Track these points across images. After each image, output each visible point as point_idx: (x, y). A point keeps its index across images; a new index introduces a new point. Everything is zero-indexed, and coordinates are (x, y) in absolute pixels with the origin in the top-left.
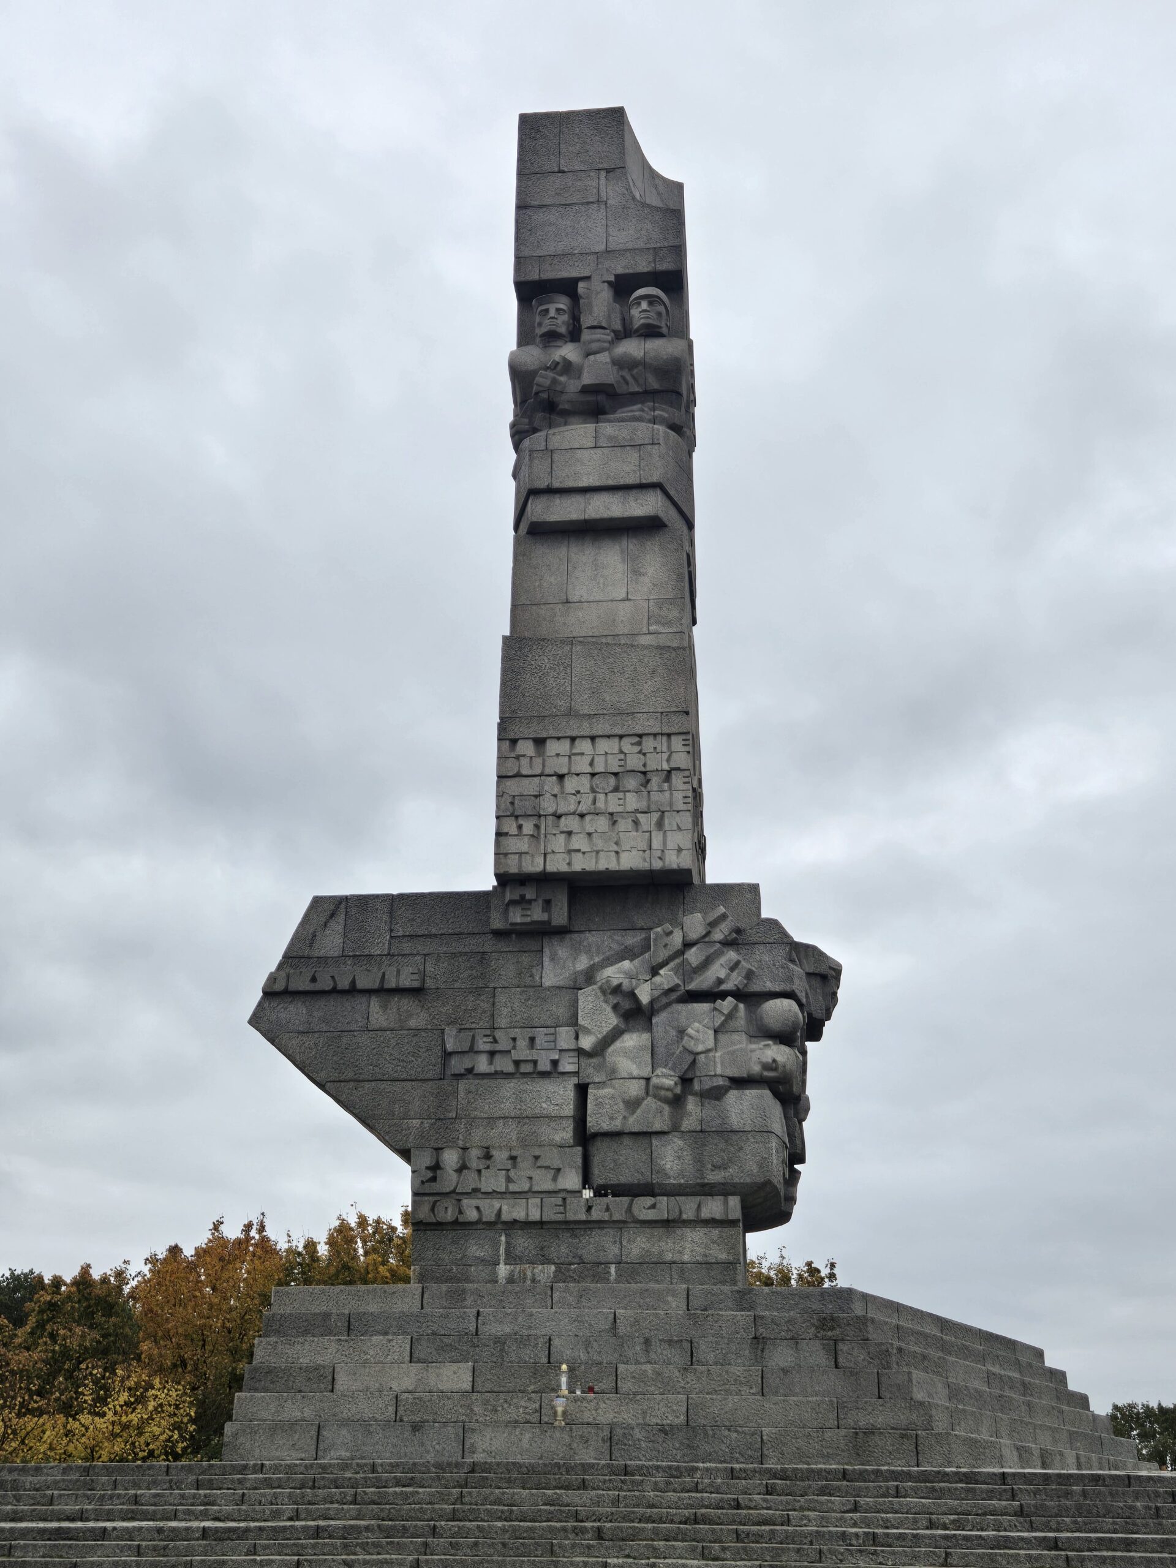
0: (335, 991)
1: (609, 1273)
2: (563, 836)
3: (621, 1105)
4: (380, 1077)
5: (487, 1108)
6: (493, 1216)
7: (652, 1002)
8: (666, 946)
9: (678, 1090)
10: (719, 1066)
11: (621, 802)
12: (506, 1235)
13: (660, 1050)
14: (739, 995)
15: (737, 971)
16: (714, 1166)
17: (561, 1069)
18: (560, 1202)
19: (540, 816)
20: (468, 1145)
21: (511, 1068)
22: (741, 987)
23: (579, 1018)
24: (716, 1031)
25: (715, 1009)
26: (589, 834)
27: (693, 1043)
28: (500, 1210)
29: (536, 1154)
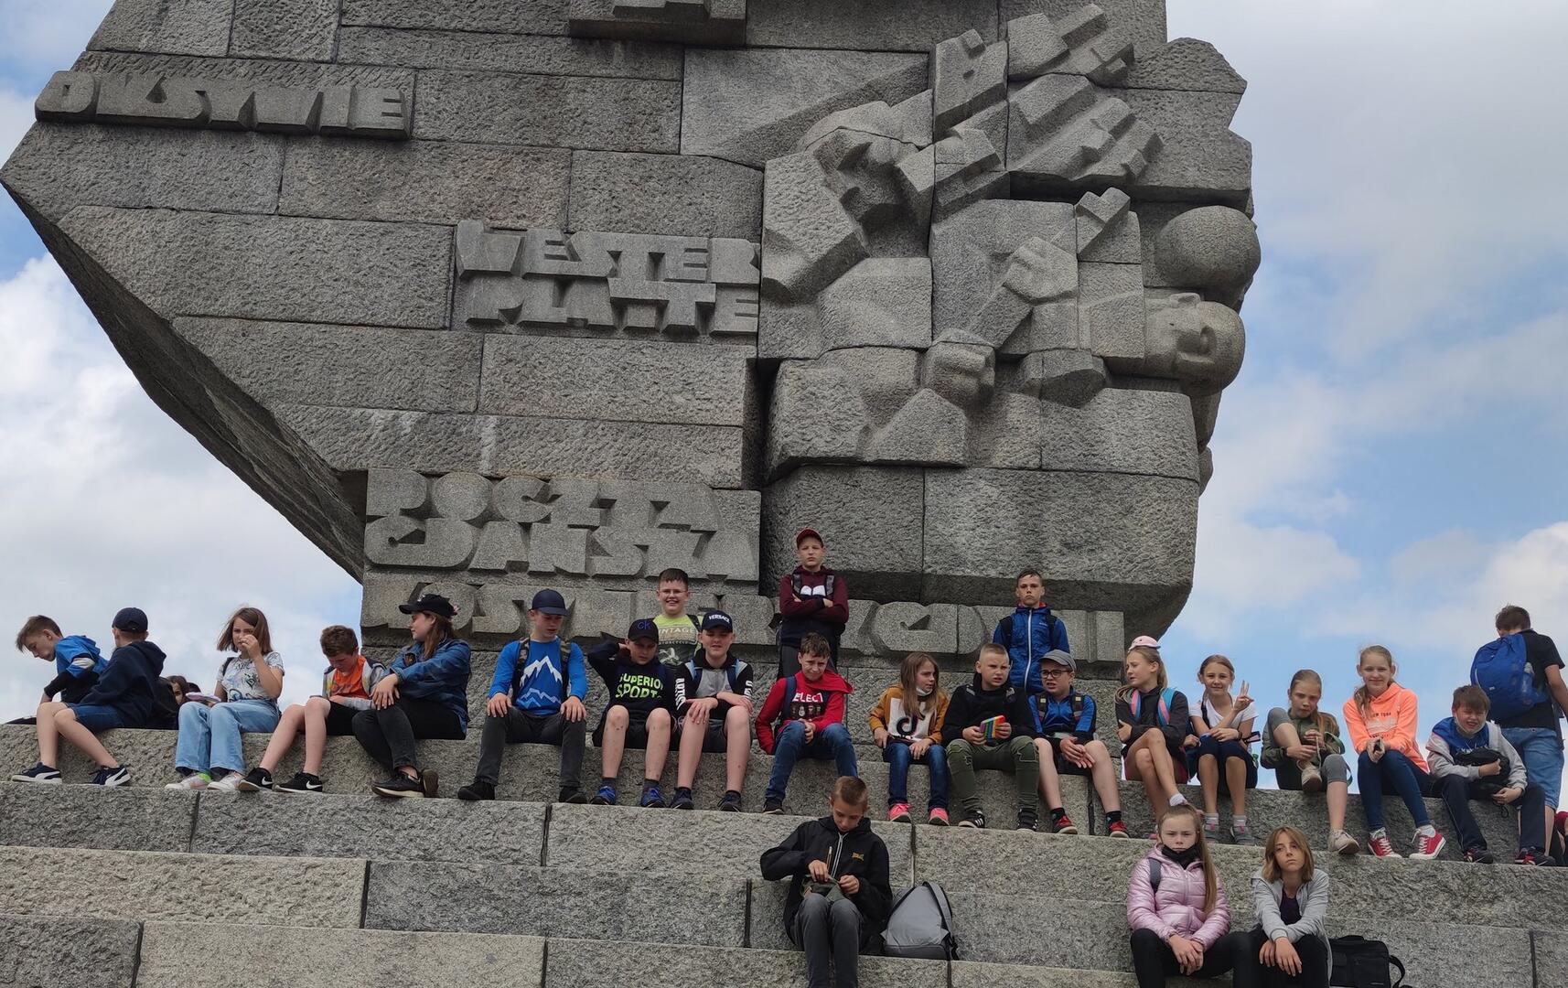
0: (202, 126)
3: (860, 403)
4: (301, 312)
7: (934, 191)
8: (969, 75)
9: (989, 378)
10: (1086, 329)
13: (950, 293)
14: (1130, 190)
15: (1125, 138)
16: (1066, 545)
17: (719, 325)
20: (501, 472)
21: (606, 316)
22: (1136, 171)
23: (767, 216)
24: (1081, 259)
25: (1081, 212)
27: (1030, 275)
29: (661, 498)
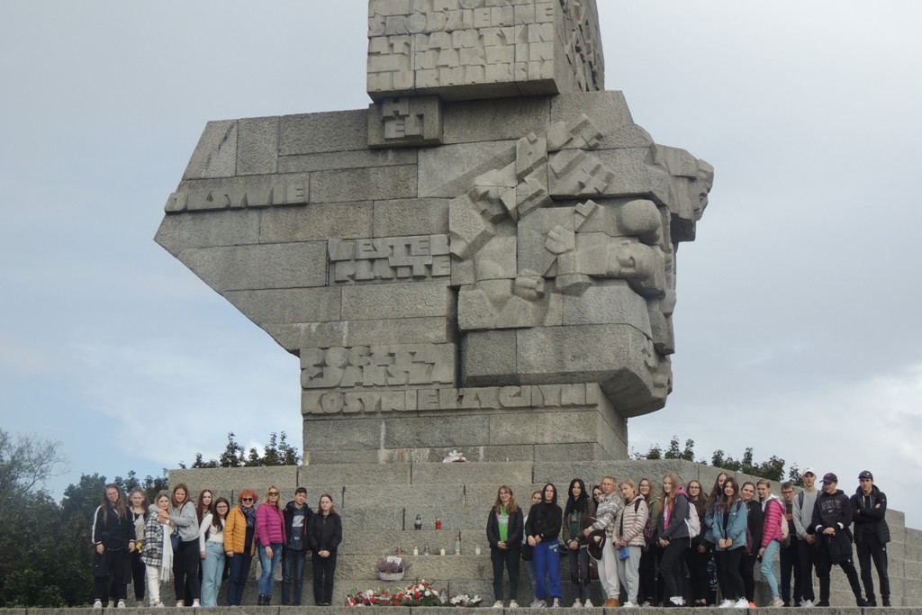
0: (228, 208)
1: (478, 454)
2: (432, 52)
3: (489, 304)
4: (271, 285)
5: (367, 310)
6: (374, 406)
7: (517, 208)
8: (530, 153)
9: (541, 288)
10: (579, 264)
11: (487, 17)
12: (386, 423)
13: (525, 252)
14: (599, 198)
15: (597, 175)
16: (574, 357)
17: (435, 273)
18: (434, 393)
19: (410, 34)
20: (350, 345)
21: (389, 274)
22: (601, 190)
23: (450, 225)
24: (576, 233)
25: (576, 212)
26: (457, 50)
27: (555, 243)
28: (380, 402)
29: (413, 351)
